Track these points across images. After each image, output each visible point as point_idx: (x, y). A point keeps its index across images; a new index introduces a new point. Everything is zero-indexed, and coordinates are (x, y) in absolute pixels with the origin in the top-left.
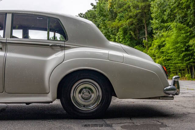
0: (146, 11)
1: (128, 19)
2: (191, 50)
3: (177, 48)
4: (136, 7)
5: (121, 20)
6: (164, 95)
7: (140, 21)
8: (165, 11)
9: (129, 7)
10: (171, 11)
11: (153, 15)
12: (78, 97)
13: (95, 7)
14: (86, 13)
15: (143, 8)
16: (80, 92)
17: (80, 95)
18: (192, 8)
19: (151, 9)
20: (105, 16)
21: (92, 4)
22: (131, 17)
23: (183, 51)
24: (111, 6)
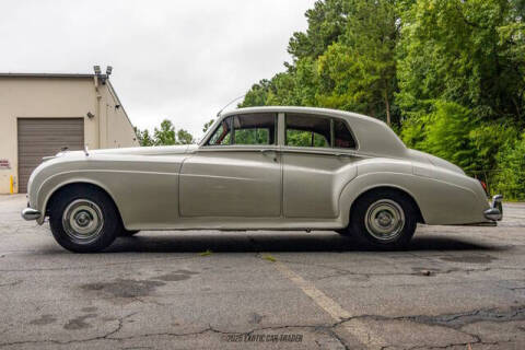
0: (388, 77)
1: (355, 92)
2: (473, 147)
3: (446, 142)
4: (371, 70)
5: (342, 93)
6: (485, 220)
7: (377, 94)
8: (424, 77)
9: (358, 70)
10: (437, 77)
11: (401, 85)
12: (375, 223)
13: (291, 69)
14: (273, 79)
15: (384, 73)
16: (376, 217)
17: (377, 221)
18: (475, 74)
19: (398, 73)
20: (311, 85)
21: (286, 64)
22: (360, 88)
23: (458, 149)
24: (323, 68)
